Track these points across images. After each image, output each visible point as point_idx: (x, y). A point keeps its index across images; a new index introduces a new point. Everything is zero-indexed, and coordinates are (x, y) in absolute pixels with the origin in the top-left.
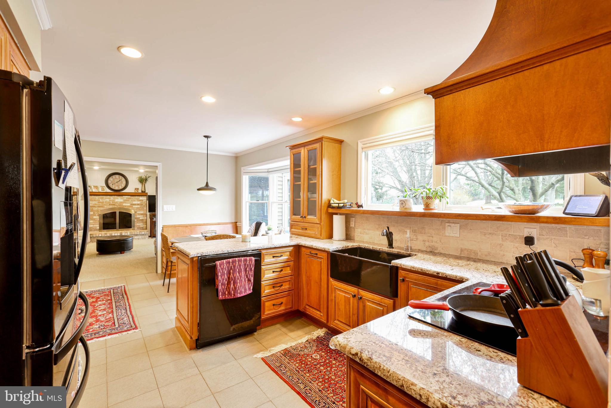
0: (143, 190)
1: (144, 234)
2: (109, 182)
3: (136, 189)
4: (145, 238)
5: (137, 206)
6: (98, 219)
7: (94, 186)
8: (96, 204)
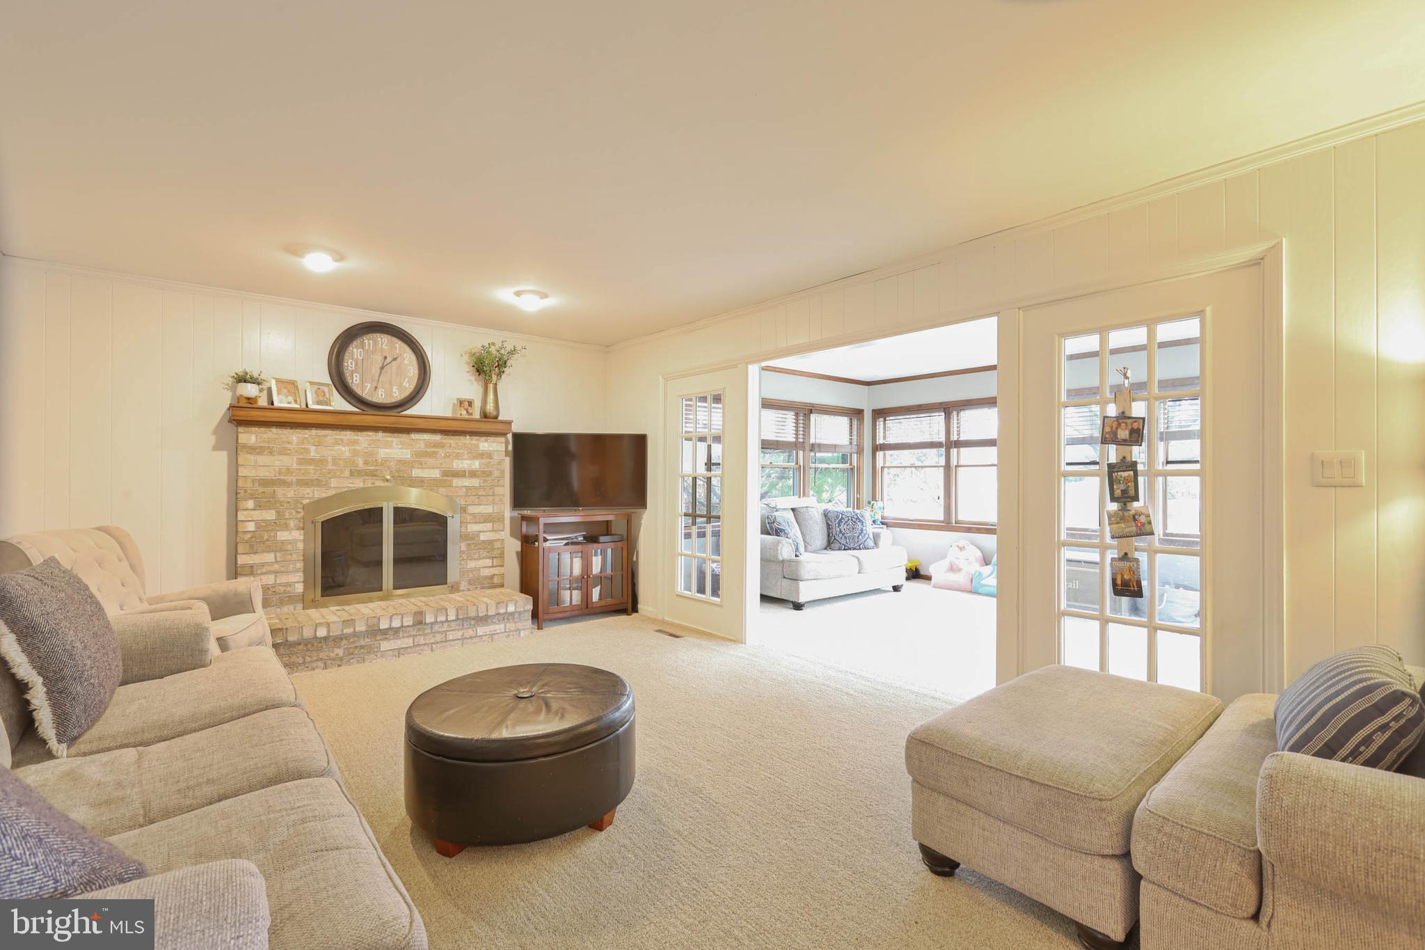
0: (490, 407)
1: (512, 614)
2: (349, 364)
3: (461, 402)
4: (518, 630)
5: (467, 482)
6: (301, 546)
7: (278, 381)
8: (289, 471)
